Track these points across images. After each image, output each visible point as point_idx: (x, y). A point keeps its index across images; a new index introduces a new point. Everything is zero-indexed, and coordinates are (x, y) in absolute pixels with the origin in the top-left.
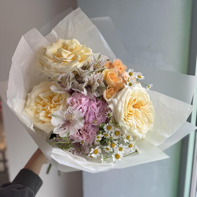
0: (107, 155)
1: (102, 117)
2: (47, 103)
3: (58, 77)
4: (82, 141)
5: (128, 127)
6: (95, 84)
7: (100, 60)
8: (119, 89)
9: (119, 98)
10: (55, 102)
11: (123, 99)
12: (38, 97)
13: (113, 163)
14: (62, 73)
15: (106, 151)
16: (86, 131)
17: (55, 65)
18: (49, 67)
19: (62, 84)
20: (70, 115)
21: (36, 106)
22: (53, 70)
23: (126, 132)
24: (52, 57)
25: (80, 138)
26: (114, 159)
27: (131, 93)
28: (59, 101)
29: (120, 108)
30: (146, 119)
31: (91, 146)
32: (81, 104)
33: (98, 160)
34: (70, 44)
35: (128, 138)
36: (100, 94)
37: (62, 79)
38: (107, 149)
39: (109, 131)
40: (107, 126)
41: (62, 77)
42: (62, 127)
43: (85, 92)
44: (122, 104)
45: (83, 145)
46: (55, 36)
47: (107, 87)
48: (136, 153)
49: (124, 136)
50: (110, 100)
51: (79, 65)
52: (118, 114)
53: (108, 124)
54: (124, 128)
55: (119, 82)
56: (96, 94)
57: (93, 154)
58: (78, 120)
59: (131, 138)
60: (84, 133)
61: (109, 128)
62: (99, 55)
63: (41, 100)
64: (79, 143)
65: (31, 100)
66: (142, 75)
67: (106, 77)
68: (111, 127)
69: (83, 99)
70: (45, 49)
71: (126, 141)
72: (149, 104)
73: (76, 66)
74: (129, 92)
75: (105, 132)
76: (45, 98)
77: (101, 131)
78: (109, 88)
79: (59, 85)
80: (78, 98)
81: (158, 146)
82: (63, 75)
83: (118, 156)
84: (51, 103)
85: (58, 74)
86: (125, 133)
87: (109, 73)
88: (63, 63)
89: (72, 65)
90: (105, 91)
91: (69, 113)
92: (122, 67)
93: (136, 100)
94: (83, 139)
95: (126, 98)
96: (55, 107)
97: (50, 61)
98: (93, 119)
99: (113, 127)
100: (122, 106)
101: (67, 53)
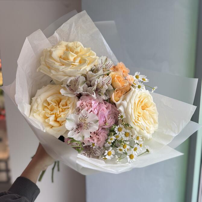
2: (55, 107)
3: (67, 80)
6: (104, 87)
7: (107, 63)
9: (128, 100)
10: (63, 106)
12: (46, 101)
14: (70, 76)
15: (119, 152)
17: (64, 68)
18: (57, 70)
21: (44, 110)
22: (61, 73)
23: (136, 133)
24: (59, 60)
26: (129, 159)
28: (67, 105)
29: (130, 110)
31: (102, 148)
32: (91, 107)
34: (75, 48)
35: (137, 138)
36: (108, 97)
38: (121, 150)
40: (118, 128)
41: (71, 81)
44: (132, 106)
45: (94, 147)
48: (147, 152)
49: (134, 137)
50: (119, 102)
52: (129, 116)
53: (119, 126)
54: (134, 129)
55: (126, 85)
57: (107, 156)
58: (94, 123)
59: (140, 139)
60: (95, 136)
61: (119, 130)
62: (106, 58)
65: (38, 105)
66: (146, 78)
68: (122, 129)
69: (93, 102)
71: (136, 141)
72: (153, 106)
73: (85, 69)
74: (137, 94)
75: (116, 133)
77: (113, 133)
78: (116, 91)
79: (68, 89)
80: (88, 101)
81: (167, 145)
82: (72, 78)
83: (132, 157)
84: (59, 108)
85: (66, 77)
87: (116, 76)
88: (71, 66)
90: (114, 94)
91: (83, 116)
92: (125, 70)
93: (143, 102)
94: (93, 142)
95: (135, 100)
96: (63, 111)
97: (57, 64)
98: (104, 121)
101: (73, 56)
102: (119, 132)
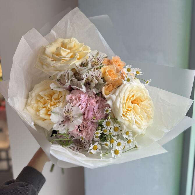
0: (106, 151)
1: (101, 113)
2: (48, 100)
3: (57, 75)
4: (82, 138)
5: (127, 123)
6: (93, 81)
7: (98, 57)
8: (117, 85)
9: (117, 94)
10: (55, 100)
11: (122, 95)
12: (39, 95)
13: (112, 158)
14: (61, 71)
15: (105, 147)
16: (86, 128)
17: (54, 63)
18: (48, 65)
19: (61, 81)
20: (69, 111)
21: (37, 104)
22: (52, 68)
23: (125, 127)
24: (51, 56)
25: (80, 135)
26: (113, 155)
27: (129, 89)
28: (59, 99)
29: (118, 104)
30: (145, 114)
31: (91, 142)
32: (80, 101)
33: (98, 156)
34: (69, 43)
35: (127, 133)
36: (99, 90)
37: (61, 76)
38: (106, 145)
39: (108, 127)
40: (106, 122)
41: (61, 75)
42: (61, 124)
43: (84, 89)
44: (120, 100)
45: (83, 141)
46: (54, 35)
47: (106, 84)
48: (135, 148)
49: (123, 132)
50: (108, 96)
51: (77, 63)
52: (117, 110)
53: (107, 120)
54: (123, 124)
55: (117, 78)
56: (95, 91)
57: (93, 150)
58: (77, 117)
59: (130, 134)
60: (84, 130)
61: (108, 124)
62: (97, 52)
63: (42, 98)
64: (79, 140)
65: (32, 98)
66: (140, 71)
67: (104, 74)
68: (110, 123)
69: (82, 96)
70: (45, 49)
71: (125, 136)
72: (148, 100)
73: (75, 64)
74: (127, 88)
75: (104, 128)
76: (45, 96)
77: (100, 128)
78: (107, 85)
79: (58, 83)
80: (77, 95)
81: (157, 142)
82: (62, 73)
83: (117, 152)
84: (51, 101)
85: (57, 72)
86: (124, 129)
87: (107, 69)
88: (62, 61)
89: (71, 63)
90: (104, 87)
91: (68, 110)
92: (120, 64)
93: (135, 96)
94: (82, 136)
95: (124, 94)
96: (55, 105)
97: (49, 60)
98: (92, 115)
99: (112, 123)
100: (120, 102)
101: (66, 51)
102: (107, 126)
